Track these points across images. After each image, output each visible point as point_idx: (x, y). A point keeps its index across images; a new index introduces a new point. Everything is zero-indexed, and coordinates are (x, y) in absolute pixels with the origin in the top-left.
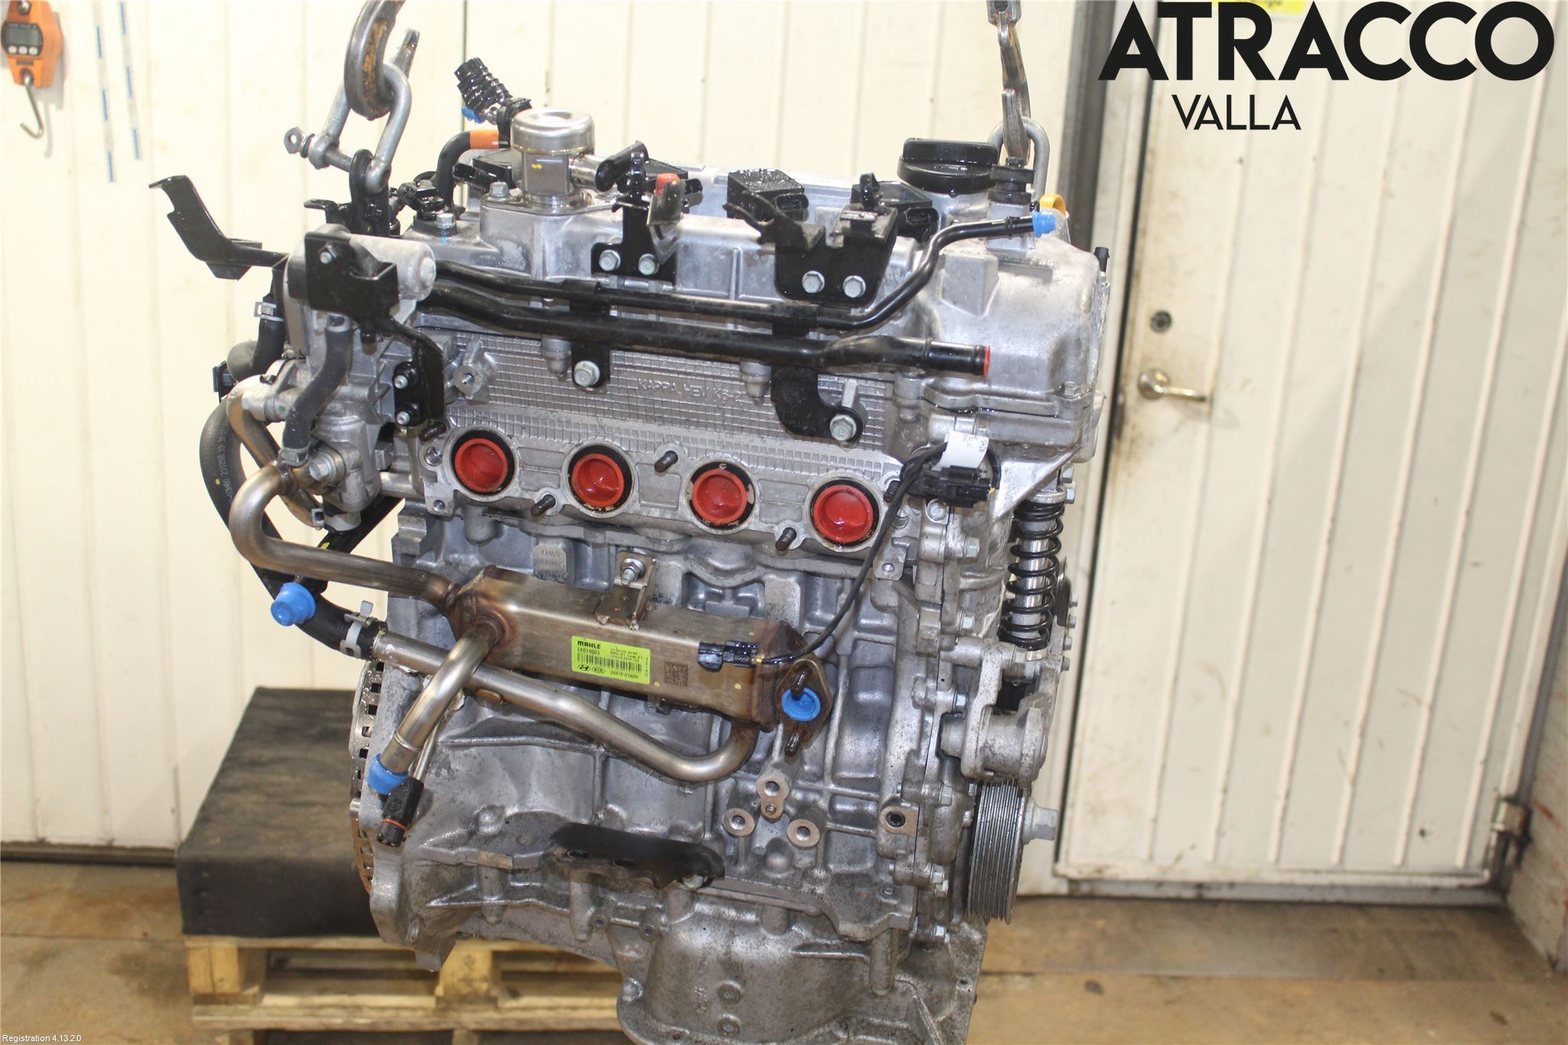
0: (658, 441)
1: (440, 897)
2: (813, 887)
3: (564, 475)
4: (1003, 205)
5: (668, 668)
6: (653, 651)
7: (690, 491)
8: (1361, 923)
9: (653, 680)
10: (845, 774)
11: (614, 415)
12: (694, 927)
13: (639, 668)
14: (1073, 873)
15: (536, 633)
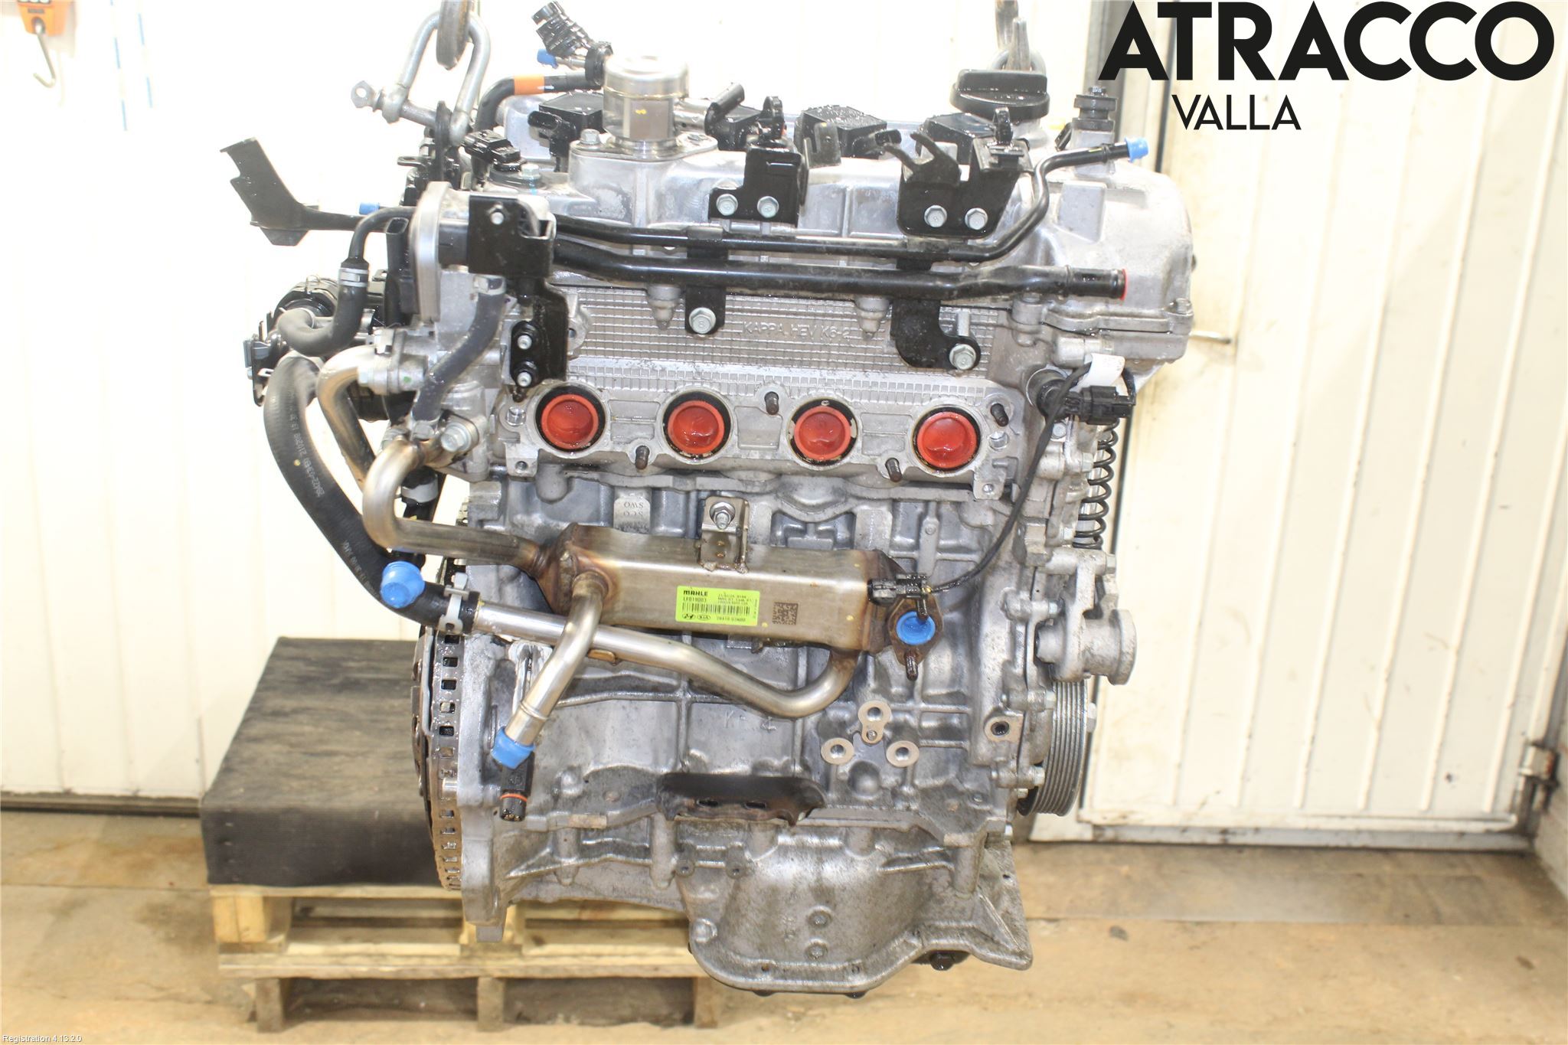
0: (758, 383)
1: (518, 866)
2: (907, 804)
3: (659, 425)
4: (1093, 132)
5: (777, 608)
6: (763, 593)
7: (791, 431)
8: (1386, 867)
9: (760, 621)
10: (931, 692)
11: (713, 359)
12: (781, 859)
13: (747, 611)
14: (1098, 820)
15: (639, 586)
